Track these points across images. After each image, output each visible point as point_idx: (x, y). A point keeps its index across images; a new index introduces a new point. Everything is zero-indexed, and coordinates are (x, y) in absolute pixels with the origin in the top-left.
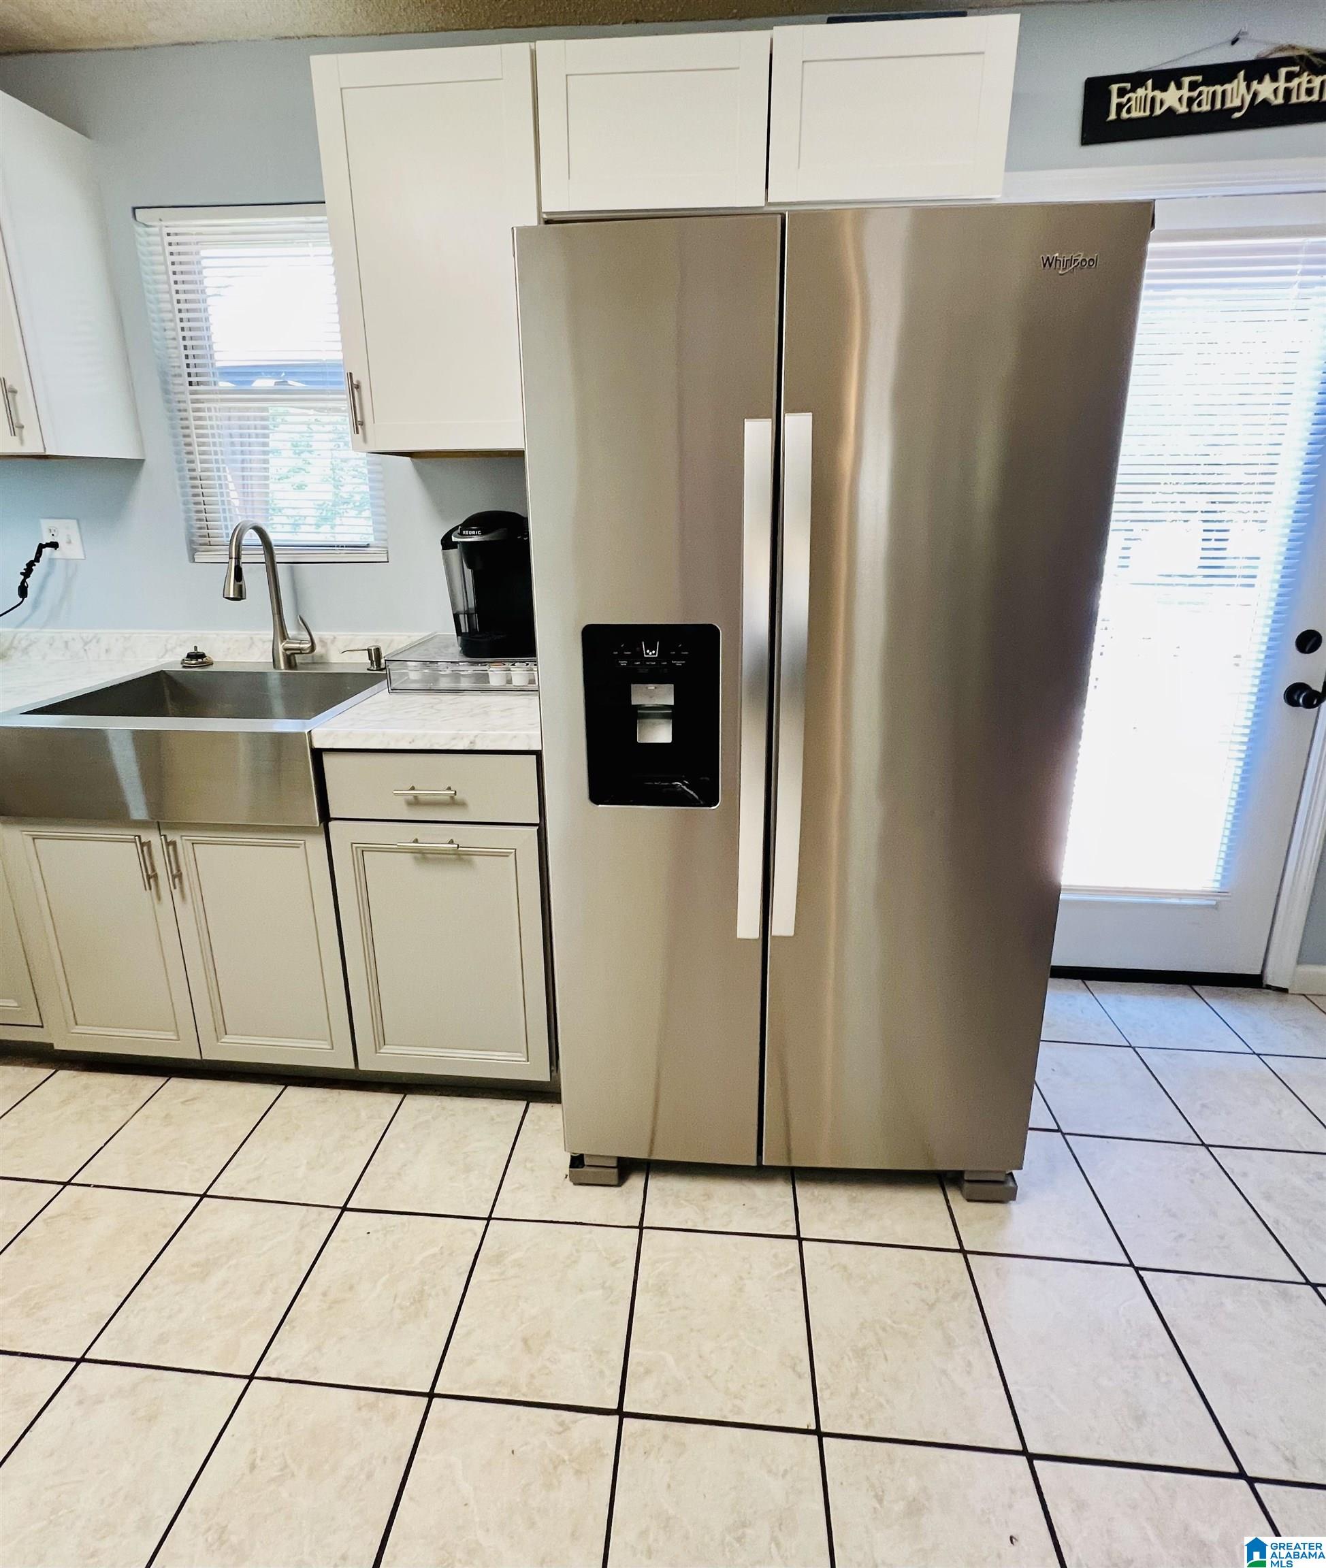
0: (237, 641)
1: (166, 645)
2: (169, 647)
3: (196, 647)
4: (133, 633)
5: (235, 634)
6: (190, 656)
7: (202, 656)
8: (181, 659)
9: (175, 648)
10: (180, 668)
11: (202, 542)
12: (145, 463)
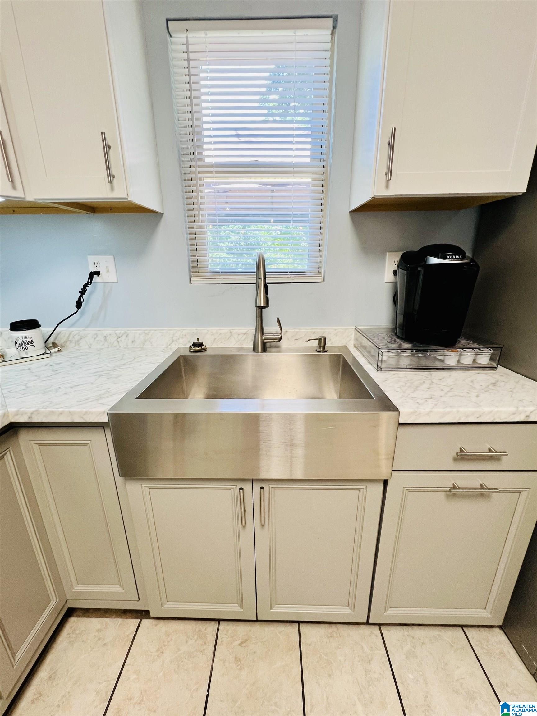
0: (220, 334)
1: (172, 338)
2: (175, 338)
3: (198, 339)
4: (151, 330)
5: (220, 330)
6: (195, 344)
7: (201, 344)
8: (188, 346)
9: (179, 339)
10: (188, 353)
11: (194, 270)
12: (164, 215)
